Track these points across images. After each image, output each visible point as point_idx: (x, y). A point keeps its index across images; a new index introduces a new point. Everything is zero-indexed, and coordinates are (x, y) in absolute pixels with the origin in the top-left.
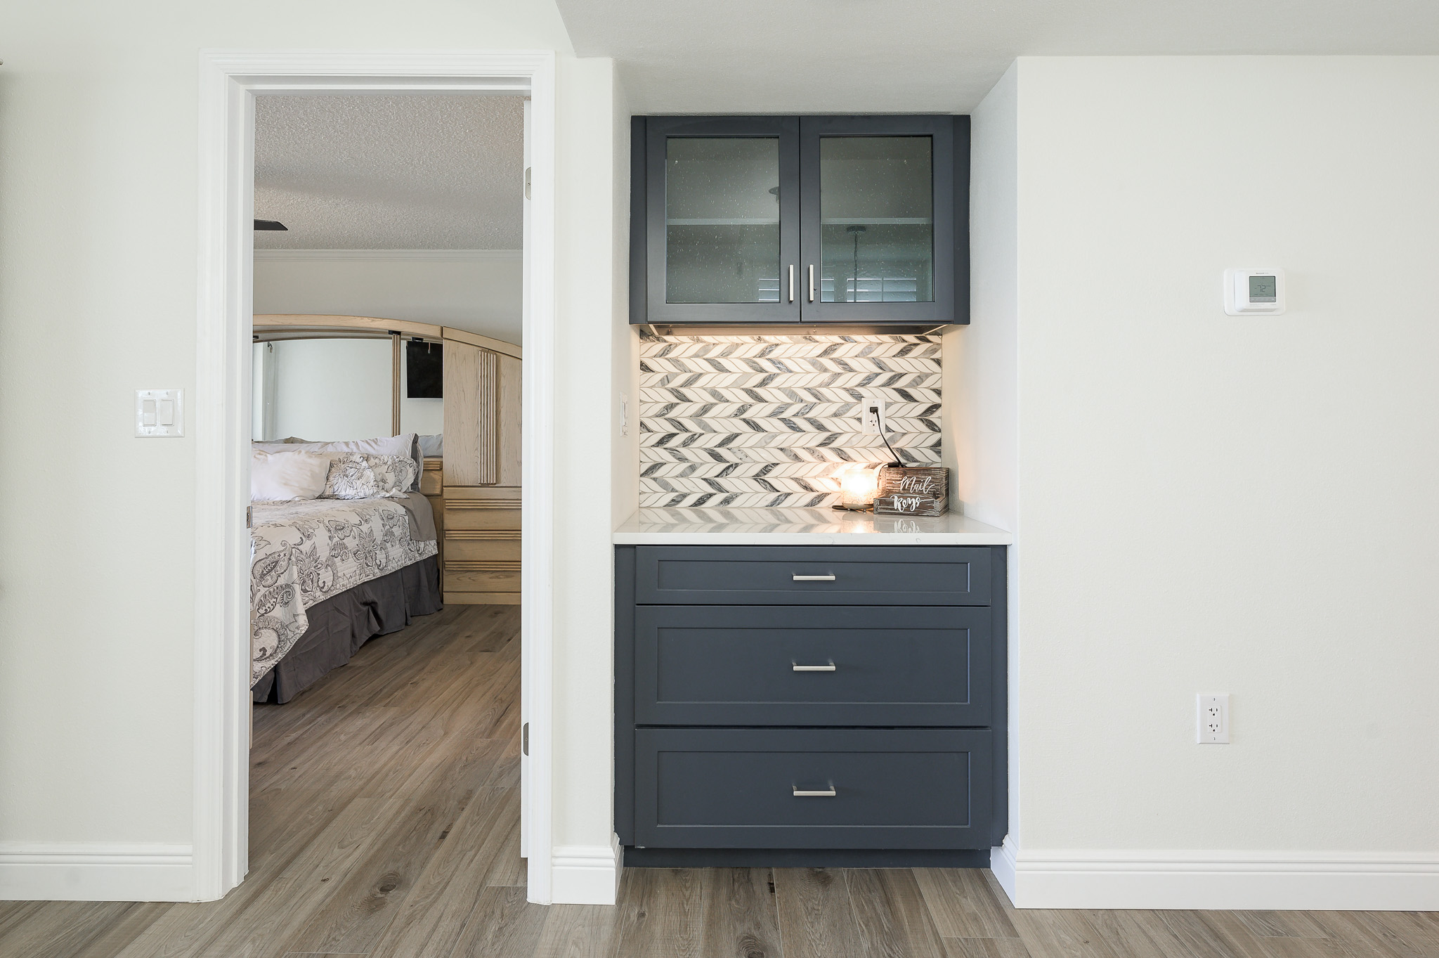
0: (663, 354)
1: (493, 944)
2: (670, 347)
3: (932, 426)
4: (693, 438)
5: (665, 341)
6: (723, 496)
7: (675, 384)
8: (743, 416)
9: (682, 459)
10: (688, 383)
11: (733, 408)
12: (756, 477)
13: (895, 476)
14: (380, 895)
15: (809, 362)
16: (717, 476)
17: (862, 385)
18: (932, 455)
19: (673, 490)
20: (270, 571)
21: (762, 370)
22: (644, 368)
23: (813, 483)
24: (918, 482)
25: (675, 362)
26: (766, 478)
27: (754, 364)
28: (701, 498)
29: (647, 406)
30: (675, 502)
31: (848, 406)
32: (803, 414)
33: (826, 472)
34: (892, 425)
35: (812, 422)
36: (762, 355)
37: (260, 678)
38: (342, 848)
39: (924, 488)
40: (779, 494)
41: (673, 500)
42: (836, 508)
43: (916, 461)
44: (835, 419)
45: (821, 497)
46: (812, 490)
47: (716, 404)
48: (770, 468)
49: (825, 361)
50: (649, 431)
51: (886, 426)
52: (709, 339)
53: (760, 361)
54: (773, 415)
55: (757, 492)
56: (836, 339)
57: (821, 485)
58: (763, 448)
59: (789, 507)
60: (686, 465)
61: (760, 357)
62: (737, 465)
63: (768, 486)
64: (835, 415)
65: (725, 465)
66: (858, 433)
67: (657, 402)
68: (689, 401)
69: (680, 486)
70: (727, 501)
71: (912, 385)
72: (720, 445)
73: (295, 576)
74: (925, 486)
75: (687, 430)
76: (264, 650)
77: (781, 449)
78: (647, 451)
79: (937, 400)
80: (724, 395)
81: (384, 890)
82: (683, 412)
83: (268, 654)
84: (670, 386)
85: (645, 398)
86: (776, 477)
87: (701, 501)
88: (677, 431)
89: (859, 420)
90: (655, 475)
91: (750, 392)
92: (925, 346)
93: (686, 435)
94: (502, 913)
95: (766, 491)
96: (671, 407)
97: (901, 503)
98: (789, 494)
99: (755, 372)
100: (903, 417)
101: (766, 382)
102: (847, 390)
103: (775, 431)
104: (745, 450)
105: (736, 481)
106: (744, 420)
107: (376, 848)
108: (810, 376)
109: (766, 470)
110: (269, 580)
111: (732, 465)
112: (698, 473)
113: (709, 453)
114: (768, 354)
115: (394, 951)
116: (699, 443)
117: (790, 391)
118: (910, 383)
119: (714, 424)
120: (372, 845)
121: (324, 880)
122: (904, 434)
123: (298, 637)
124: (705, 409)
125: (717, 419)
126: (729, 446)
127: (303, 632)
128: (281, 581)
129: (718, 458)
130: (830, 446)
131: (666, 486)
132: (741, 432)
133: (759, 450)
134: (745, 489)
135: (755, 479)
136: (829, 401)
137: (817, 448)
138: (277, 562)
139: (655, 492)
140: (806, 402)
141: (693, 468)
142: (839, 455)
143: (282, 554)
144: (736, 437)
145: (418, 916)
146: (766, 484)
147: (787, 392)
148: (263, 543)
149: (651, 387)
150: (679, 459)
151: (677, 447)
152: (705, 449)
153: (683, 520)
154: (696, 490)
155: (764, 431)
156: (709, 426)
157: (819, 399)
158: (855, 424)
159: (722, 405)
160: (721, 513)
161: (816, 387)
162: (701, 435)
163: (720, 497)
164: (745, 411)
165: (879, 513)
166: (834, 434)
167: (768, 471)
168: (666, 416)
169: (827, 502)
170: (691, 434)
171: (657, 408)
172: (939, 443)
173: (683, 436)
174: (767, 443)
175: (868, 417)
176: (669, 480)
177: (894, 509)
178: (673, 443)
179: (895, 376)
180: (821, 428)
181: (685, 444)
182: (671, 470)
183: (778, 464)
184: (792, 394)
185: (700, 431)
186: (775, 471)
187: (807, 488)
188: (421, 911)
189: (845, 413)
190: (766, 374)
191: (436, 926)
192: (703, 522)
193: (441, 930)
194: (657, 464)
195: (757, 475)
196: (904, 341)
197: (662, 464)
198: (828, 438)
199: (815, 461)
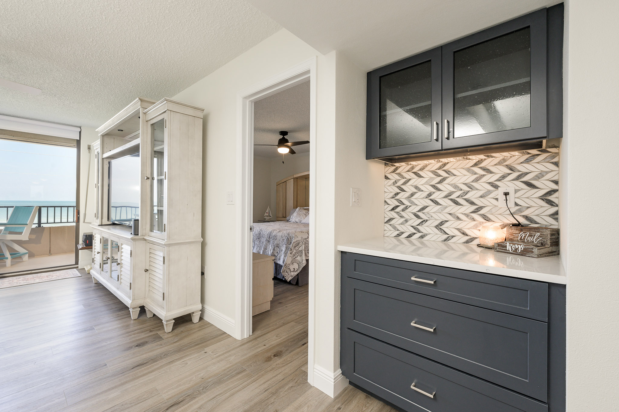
0: (394, 171)
1: (285, 391)
2: (397, 169)
3: (551, 203)
4: (406, 208)
5: (395, 166)
6: (421, 234)
7: (399, 184)
8: (430, 198)
9: (402, 217)
10: (405, 183)
11: (425, 194)
12: (437, 227)
13: (515, 231)
14: (272, 357)
15: (466, 170)
16: (418, 225)
17: (498, 180)
18: (551, 221)
19: (398, 230)
20: (297, 245)
21: (440, 176)
22: (387, 178)
23: (467, 232)
24: (530, 236)
25: (399, 174)
26: (441, 227)
27: (436, 173)
28: (410, 235)
29: (387, 194)
30: (399, 235)
31: (489, 192)
32: (462, 196)
33: (476, 227)
34: (519, 202)
35: (467, 200)
36: (440, 168)
37: (293, 277)
38: (277, 337)
39: (534, 240)
40: (448, 236)
41: (398, 234)
42: (479, 246)
43: (539, 224)
44: (481, 199)
45: (473, 239)
46: (467, 235)
47: (417, 192)
48: (444, 223)
49: (476, 169)
50: (388, 204)
51: (515, 202)
52: (414, 163)
53: (438, 171)
54: (446, 197)
55: (437, 234)
56: (482, 157)
57: (473, 233)
58: (440, 213)
59: (454, 243)
60: (404, 219)
61: (439, 169)
62: (427, 220)
63: (443, 231)
64: (481, 197)
65: (421, 220)
66: (496, 206)
67: (391, 192)
68: (405, 191)
69: (401, 228)
70: (422, 237)
71: (534, 178)
72: (419, 211)
73: (304, 248)
74: (535, 238)
75: (404, 204)
76: (294, 269)
77: (450, 214)
78: (388, 213)
79: (554, 187)
80: (421, 188)
81: (275, 356)
82: (402, 196)
83: (295, 270)
84: (397, 185)
85: (386, 190)
86: (447, 227)
87: (410, 236)
88: (400, 205)
89: (497, 199)
90: (390, 223)
91: (433, 186)
92: (545, 155)
93: (404, 206)
94: (297, 381)
95: (441, 234)
96: (397, 194)
97: (511, 247)
98: (454, 236)
99: (436, 176)
100: (528, 198)
101: (442, 181)
102: (489, 183)
103: (447, 205)
104: (431, 214)
105: (426, 228)
106: (431, 200)
107: (284, 341)
108: (466, 177)
109: (442, 223)
110: (297, 248)
111: (424, 221)
112: (409, 223)
113: (414, 215)
114: (443, 168)
115: (260, 378)
116: (409, 210)
117: (455, 185)
118: (533, 177)
119: (416, 202)
120: (284, 339)
121: (264, 345)
122: (528, 208)
123: (303, 267)
124: (412, 195)
125: (418, 199)
126: (423, 212)
127: (304, 265)
128: (300, 249)
129: (418, 217)
130: (478, 213)
131: (395, 228)
132: (429, 205)
133: (439, 214)
134: (431, 232)
135: (436, 228)
136: (477, 189)
137: (470, 214)
138: (299, 243)
139: (390, 230)
140: (463, 190)
141: (406, 221)
142: (483, 218)
143: (301, 241)
144: (426, 207)
145: (275, 369)
146: (442, 230)
147: (453, 186)
148: (296, 237)
149: (389, 186)
150: (401, 217)
151: (400, 211)
152: (412, 213)
153: (402, 243)
154: (408, 231)
155: (440, 205)
156: (414, 202)
157: (472, 189)
158: (494, 202)
159: (420, 193)
160: (419, 242)
161: (470, 182)
162: (410, 206)
163: (419, 235)
164: (431, 195)
165: (498, 251)
166: (481, 207)
167: (443, 224)
168: (395, 198)
169: (476, 242)
170: (406, 206)
171: (392, 195)
172: (557, 213)
173: (402, 207)
174: (442, 211)
175: (502, 198)
176: (396, 226)
177: (507, 250)
178: (398, 210)
179: (521, 175)
180: (472, 203)
181: (403, 210)
182: (398, 221)
183: (448, 221)
184: (456, 187)
185: (410, 204)
186: (446, 225)
187: (464, 234)
188: (278, 368)
189: (487, 196)
190: (442, 178)
191: (276, 375)
192: (411, 245)
193: (277, 377)
194: (391, 219)
195: (437, 226)
196: (529, 153)
197: (393, 219)
198: (477, 209)
199: (469, 220)
